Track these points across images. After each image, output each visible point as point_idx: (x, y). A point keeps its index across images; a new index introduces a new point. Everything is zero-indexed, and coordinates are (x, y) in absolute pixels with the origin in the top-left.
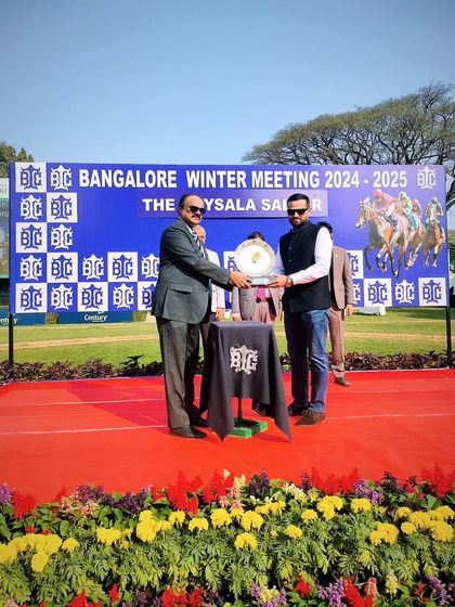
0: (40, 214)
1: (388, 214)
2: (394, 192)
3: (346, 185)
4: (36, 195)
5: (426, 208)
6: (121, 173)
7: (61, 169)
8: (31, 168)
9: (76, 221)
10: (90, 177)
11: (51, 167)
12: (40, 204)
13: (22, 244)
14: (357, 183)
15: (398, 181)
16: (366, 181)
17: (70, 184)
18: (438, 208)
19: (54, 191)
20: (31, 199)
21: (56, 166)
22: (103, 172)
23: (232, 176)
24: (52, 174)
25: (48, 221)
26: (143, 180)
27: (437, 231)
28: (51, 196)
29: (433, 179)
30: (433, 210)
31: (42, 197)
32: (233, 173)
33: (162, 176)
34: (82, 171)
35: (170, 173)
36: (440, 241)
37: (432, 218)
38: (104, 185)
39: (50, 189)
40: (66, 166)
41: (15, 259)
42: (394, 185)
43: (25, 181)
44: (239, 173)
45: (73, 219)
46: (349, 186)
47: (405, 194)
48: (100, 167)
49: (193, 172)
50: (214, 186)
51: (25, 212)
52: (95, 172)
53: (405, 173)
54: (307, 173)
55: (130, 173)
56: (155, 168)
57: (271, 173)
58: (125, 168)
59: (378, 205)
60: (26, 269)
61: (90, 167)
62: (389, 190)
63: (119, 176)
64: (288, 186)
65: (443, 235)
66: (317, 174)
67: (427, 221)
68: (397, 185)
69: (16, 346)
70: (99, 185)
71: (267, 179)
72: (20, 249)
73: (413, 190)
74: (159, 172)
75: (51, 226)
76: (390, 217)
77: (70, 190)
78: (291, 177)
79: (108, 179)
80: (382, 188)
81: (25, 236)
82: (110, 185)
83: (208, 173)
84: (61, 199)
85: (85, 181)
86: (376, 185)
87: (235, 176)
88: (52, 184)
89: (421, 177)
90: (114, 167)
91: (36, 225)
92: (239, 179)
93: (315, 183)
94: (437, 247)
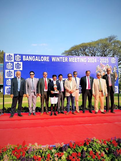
0: (12, 68)
1: (104, 69)
2: (105, 64)
3: (93, 62)
4: (11, 62)
5: (113, 68)
6: (34, 57)
7: (18, 56)
8: (10, 55)
9: (22, 70)
10: (26, 58)
11: (15, 55)
12: (12, 65)
13: (7, 76)
14: (96, 61)
15: (106, 61)
16: (98, 61)
17: (20, 60)
18: (116, 68)
19: (16, 61)
20: (10, 63)
21: (16, 55)
22: (30, 57)
23: (64, 59)
24: (15, 57)
25: (14, 70)
26: (40, 59)
27: (116, 74)
28: (15, 63)
29: (115, 61)
30: (115, 68)
31: (13, 63)
32: (64, 58)
33: (45, 58)
34: (24, 56)
35: (48, 57)
36: (117, 77)
37: (115, 71)
38: (30, 60)
39: (15, 61)
40: (19, 55)
41: (5, 80)
42: (105, 62)
43: (8, 59)
44: (66, 58)
45: (21, 69)
46: (94, 62)
47: (108, 65)
48: (29, 55)
49: (54, 57)
50: (59, 61)
51: (8, 67)
52: (27, 57)
53: (108, 59)
54: (83, 58)
55: (37, 57)
56: (44, 56)
57: (74, 58)
58: (35, 56)
59: (101, 67)
60: (8, 83)
61: (26, 55)
62: (104, 63)
63: (34, 58)
64: (78, 62)
65: (117, 75)
66: (86, 59)
67: (113, 72)
68: (106, 62)
69: (5, 103)
70: (28, 60)
71: (73, 60)
72: (6, 77)
73: (110, 63)
74: (45, 57)
75: (15, 71)
76: (104, 70)
77: (21, 61)
78: (79, 59)
79: (31, 59)
80: (102, 63)
81: (8, 73)
82: (31, 60)
83: (57, 58)
84: (18, 64)
85: (24, 59)
86: (101, 62)
87: (65, 59)
88: (15, 60)
89: (112, 60)
90: (32, 55)
91: (11, 71)
92: (66, 60)
93: (85, 61)
94: (116, 78)
